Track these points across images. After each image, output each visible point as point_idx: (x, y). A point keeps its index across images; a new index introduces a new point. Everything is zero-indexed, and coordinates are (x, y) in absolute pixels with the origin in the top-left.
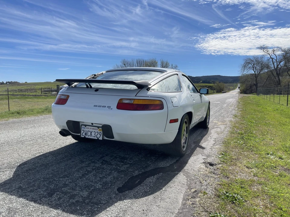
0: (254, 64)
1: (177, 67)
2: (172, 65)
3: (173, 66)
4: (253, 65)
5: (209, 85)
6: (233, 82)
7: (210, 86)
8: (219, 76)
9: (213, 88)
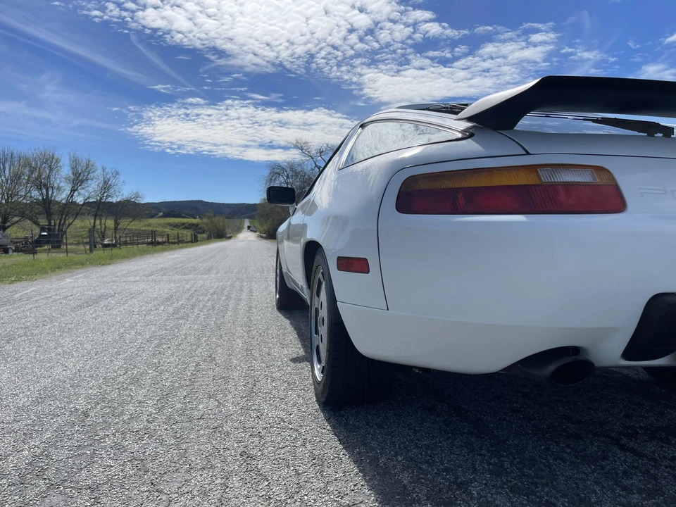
0: (288, 177)
1: (117, 173)
2: (104, 170)
3: (107, 170)
4: (285, 178)
5: (190, 222)
6: (233, 216)
7: (193, 225)
8: (201, 202)
9: (200, 229)
